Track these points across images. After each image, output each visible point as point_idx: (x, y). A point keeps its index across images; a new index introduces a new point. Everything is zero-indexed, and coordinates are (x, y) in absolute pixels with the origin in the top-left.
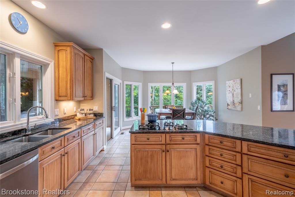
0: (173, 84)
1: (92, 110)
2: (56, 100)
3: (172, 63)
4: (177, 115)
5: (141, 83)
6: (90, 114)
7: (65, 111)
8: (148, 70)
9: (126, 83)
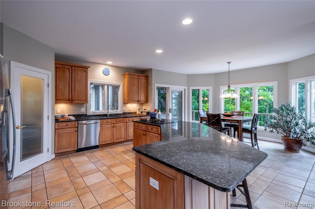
0: (229, 87)
1: (146, 110)
2: (124, 103)
3: (228, 63)
4: (212, 120)
5: (212, 87)
6: (145, 112)
7: (130, 109)
8: (219, 72)
9: (191, 88)
